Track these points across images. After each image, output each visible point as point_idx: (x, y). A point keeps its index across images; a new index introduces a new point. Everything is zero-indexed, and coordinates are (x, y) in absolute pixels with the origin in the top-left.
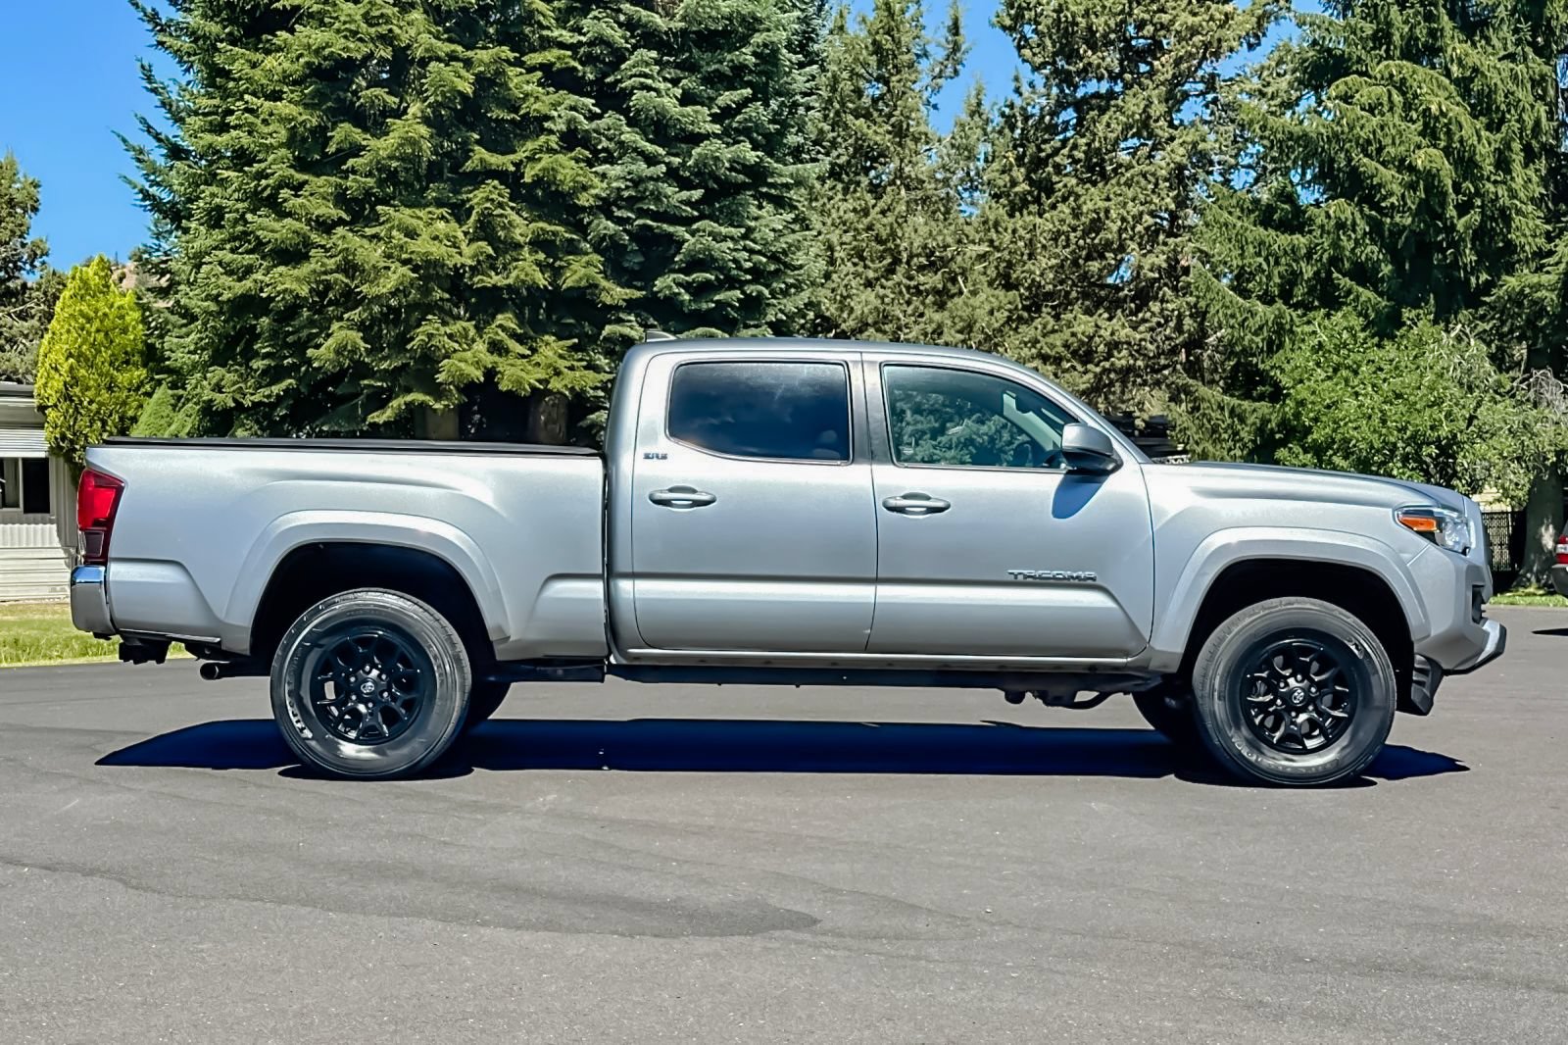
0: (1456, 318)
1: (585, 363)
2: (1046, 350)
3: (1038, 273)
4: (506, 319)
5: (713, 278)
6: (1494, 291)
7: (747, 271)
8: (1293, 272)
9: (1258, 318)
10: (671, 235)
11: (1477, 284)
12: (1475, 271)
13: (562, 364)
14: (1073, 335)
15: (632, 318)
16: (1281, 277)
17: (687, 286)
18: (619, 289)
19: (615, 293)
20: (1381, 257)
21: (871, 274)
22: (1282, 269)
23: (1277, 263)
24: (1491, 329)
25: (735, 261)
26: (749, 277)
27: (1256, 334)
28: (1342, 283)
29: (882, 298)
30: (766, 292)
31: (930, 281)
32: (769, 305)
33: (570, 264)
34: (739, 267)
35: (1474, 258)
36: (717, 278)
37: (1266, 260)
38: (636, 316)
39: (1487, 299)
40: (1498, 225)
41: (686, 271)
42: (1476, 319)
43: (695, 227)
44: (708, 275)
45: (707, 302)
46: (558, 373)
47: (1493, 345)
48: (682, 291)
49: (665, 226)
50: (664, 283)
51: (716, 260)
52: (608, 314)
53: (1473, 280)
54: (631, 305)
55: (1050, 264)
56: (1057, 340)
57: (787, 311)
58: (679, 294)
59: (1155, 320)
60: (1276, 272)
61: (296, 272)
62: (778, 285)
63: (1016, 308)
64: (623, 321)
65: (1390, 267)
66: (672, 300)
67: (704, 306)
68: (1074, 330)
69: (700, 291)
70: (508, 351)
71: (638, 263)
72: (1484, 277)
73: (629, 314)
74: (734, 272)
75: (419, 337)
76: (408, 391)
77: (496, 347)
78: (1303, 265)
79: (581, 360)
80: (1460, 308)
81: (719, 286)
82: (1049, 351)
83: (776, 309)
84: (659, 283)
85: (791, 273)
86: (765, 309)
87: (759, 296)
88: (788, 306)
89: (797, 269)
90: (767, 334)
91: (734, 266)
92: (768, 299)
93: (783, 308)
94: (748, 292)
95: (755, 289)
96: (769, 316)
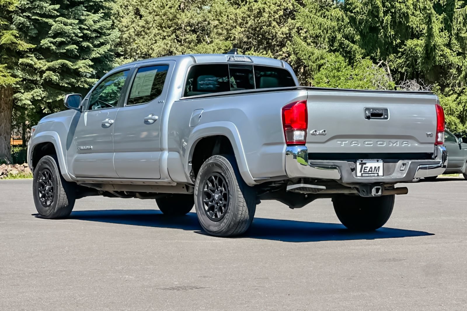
0: (388, 58)
1: (11, 74)
5: (65, 40)
6: (403, 46)
7: (80, 37)
8: (333, 37)
9: (314, 56)
10: (47, 23)
11: (396, 44)
12: (395, 39)
15: (33, 55)
16: (329, 38)
17: (54, 43)
18: (26, 44)
19: (24, 46)
20: (355, 32)
21: (165, 34)
22: (328, 35)
23: (327, 32)
24: (402, 62)
25: (74, 33)
26: (81, 40)
27: (314, 62)
28: (345, 42)
29: (167, 44)
30: (91, 45)
31: (191, 37)
32: (93, 50)
33: (4, 34)
34: (77, 36)
35: (393, 33)
36: (66, 40)
37: (323, 31)
38: (35, 55)
39: (401, 50)
40: (402, 20)
41: (54, 37)
42: (397, 58)
43: (57, 19)
44: (63, 39)
45: (63, 49)
47: (404, 69)
48: (52, 45)
49: (44, 19)
50: (45, 42)
51: (66, 33)
52: (21, 54)
53: (394, 42)
54: (31, 50)
55: (242, 30)
58: (51, 46)
59: (284, 55)
60: (327, 36)
62: (96, 42)
64: (29, 57)
65: (359, 37)
66: (48, 48)
67: (62, 51)
69: (61, 44)
71: (35, 34)
72: (398, 41)
73: (32, 54)
74: (74, 38)
78: (337, 33)
79: (9, 73)
80: (390, 53)
81: (68, 43)
83: (96, 52)
84: (43, 42)
85: (104, 37)
86: (91, 52)
87: (88, 47)
88: (101, 51)
89: (108, 36)
90: (89, 63)
91: (74, 35)
92: (92, 48)
93: (99, 52)
94: (83, 45)
95: (85, 44)
96: (93, 55)
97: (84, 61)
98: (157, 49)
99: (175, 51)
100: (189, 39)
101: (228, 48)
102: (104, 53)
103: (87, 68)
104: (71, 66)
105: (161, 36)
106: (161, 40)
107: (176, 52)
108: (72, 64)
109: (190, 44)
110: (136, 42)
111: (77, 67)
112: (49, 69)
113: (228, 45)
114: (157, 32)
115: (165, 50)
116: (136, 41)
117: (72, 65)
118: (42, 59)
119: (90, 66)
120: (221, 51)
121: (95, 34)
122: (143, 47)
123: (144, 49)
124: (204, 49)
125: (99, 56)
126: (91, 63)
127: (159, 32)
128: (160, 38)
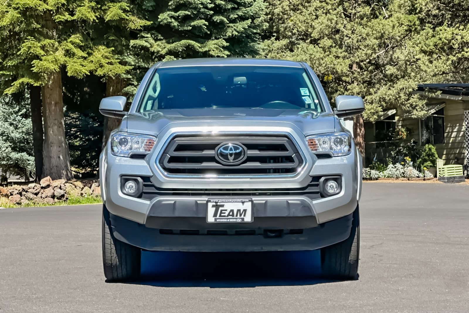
1: (119, 61)
2: (425, 48)
3: (424, 4)
4: (76, 38)
5: (189, 13)
7: (211, 9)
13: (104, 61)
14: (440, 39)
15: (149, 35)
17: (176, 19)
18: (139, 20)
25: (202, 4)
26: (212, 12)
29: (331, 20)
30: (225, 20)
31: (363, 10)
32: (229, 27)
33: (110, 8)
34: (206, 8)
36: (192, 13)
38: (152, 34)
41: (176, 10)
44: (187, 12)
45: (187, 26)
46: (101, 66)
48: (173, 20)
50: (164, 17)
51: (191, 4)
52: (134, 34)
54: (146, 29)
56: (431, 42)
57: (238, 30)
58: (172, 22)
62: (233, 16)
63: (414, 25)
64: (144, 37)
66: (168, 25)
67: (186, 28)
68: (441, 36)
69: (186, 19)
70: (74, 54)
71: (151, 6)
73: (147, 33)
74: (202, 10)
77: (68, 53)
81: (196, 17)
82: (426, 48)
83: (232, 29)
84: (161, 17)
85: (244, 9)
86: (226, 29)
87: (222, 22)
88: (239, 27)
89: (248, 7)
90: (223, 43)
91: (202, 7)
92: (228, 23)
93: (236, 28)
94: (215, 20)
95: (217, 18)
96: (228, 33)
97: (216, 41)
98: (318, 27)
99: (342, 29)
100: (361, 13)
101: (412, 24)
102: (243, 30)
103: (221, 51)
104: (198, 48)
105: (324, 9)
106: (324, 15)
107: (344, 30)
108: (199, 45)
109: (362, 19)
110: (292, 18)
111: (206, 49)
112: (170, 53)
113: (412, 20)
114: (319, 5)
115: (329, 27)
116: (291, 16)
117: (200, 47)
118: (160, 40)
119: (225, 48)
120: (403, 28)
121: (231, 4)
122: (300, 25)
123: (302, 26)
124: (381, 25)
125: (237, 34)
126: (226, 44)
127: (321, 4)
128: (323, 13)
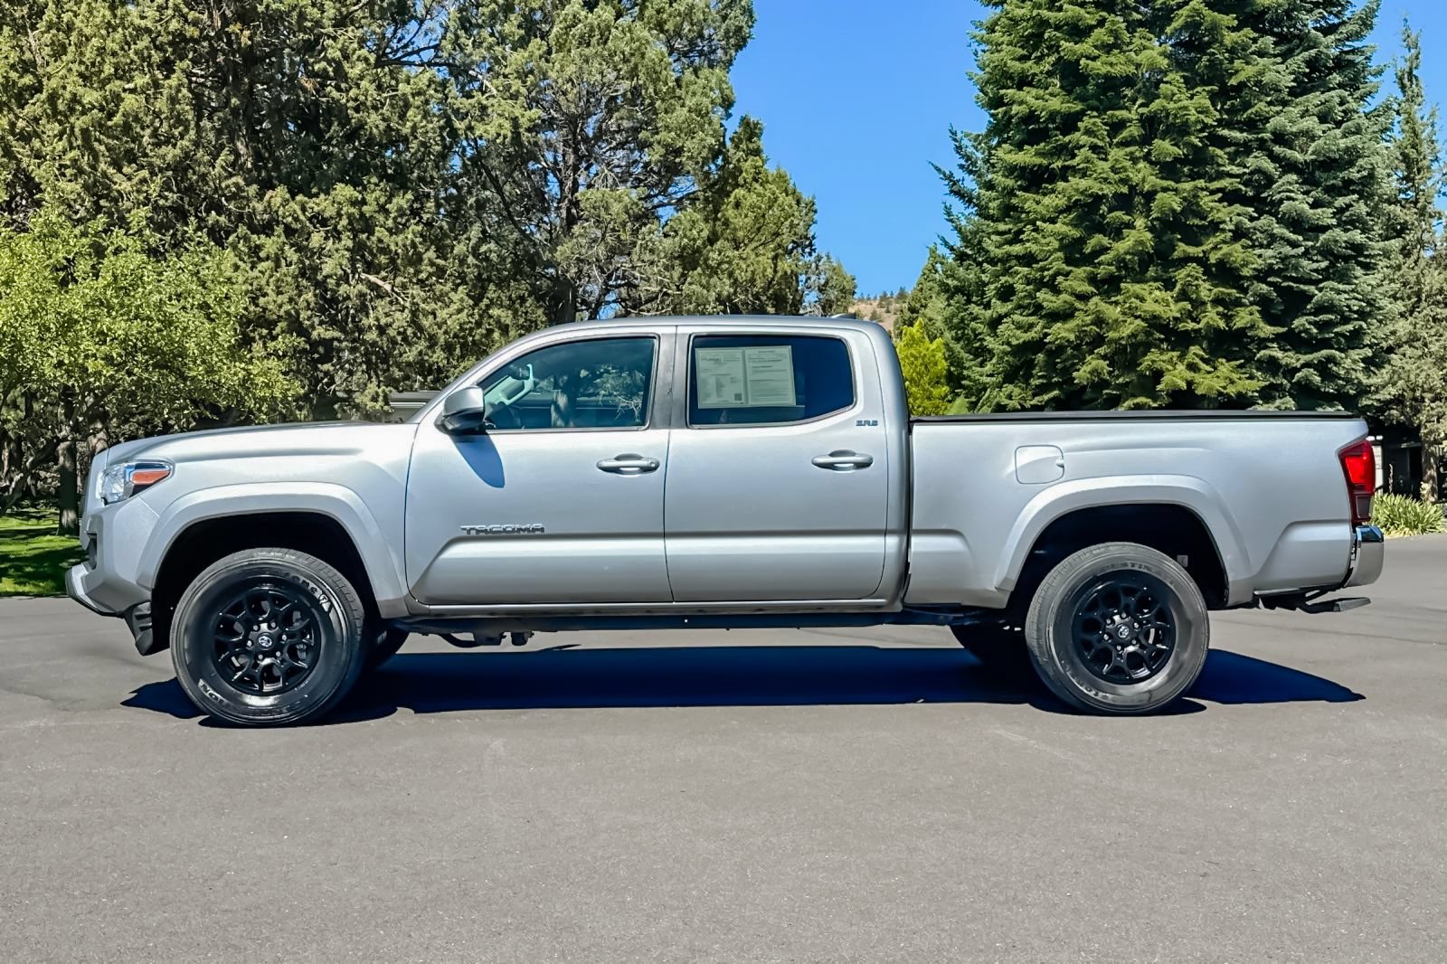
1: (1247, 376)
4: (1194, 349)
5: (1333, 317)
7: (1355, 312)
10: (1304, 292)
13: (1235, 376)
15: (1275, 345)
17: (1315, 324)
19: (1267, 330)
25: (1348, 306)
26: (1356, 316)
30: (1365, 325)
32: (1365, 334)
33: (1238, 313)
34: (1351, 310)
36: (1336, 317)
38: (1277, 344)
41: (1315, 314)
43: (1321, 285)
44: (1329, 317)
45: (1328, 333)
46: (1232, 382)
48: (1312, 327)
49: (1302, 286)
50: (1299, 322)
51: (1335, 306)
52: (1263, 343)
54: (1278, 338)
58: (1310, 329)
61: (1067, 326)
62: (1371, 321)
64: (1269, 347)
66: (1304, 333)
67: (1327, 336)
70: (1199, 370)
73: (1273, 343)
74: (1347, 313)
75: (1147, 361)
76: (1134, 396)
77: (1192, 367)
79: (1245, 373)
84: (1296, 323)
112: (1306, 365)
118: (1289, 350)
